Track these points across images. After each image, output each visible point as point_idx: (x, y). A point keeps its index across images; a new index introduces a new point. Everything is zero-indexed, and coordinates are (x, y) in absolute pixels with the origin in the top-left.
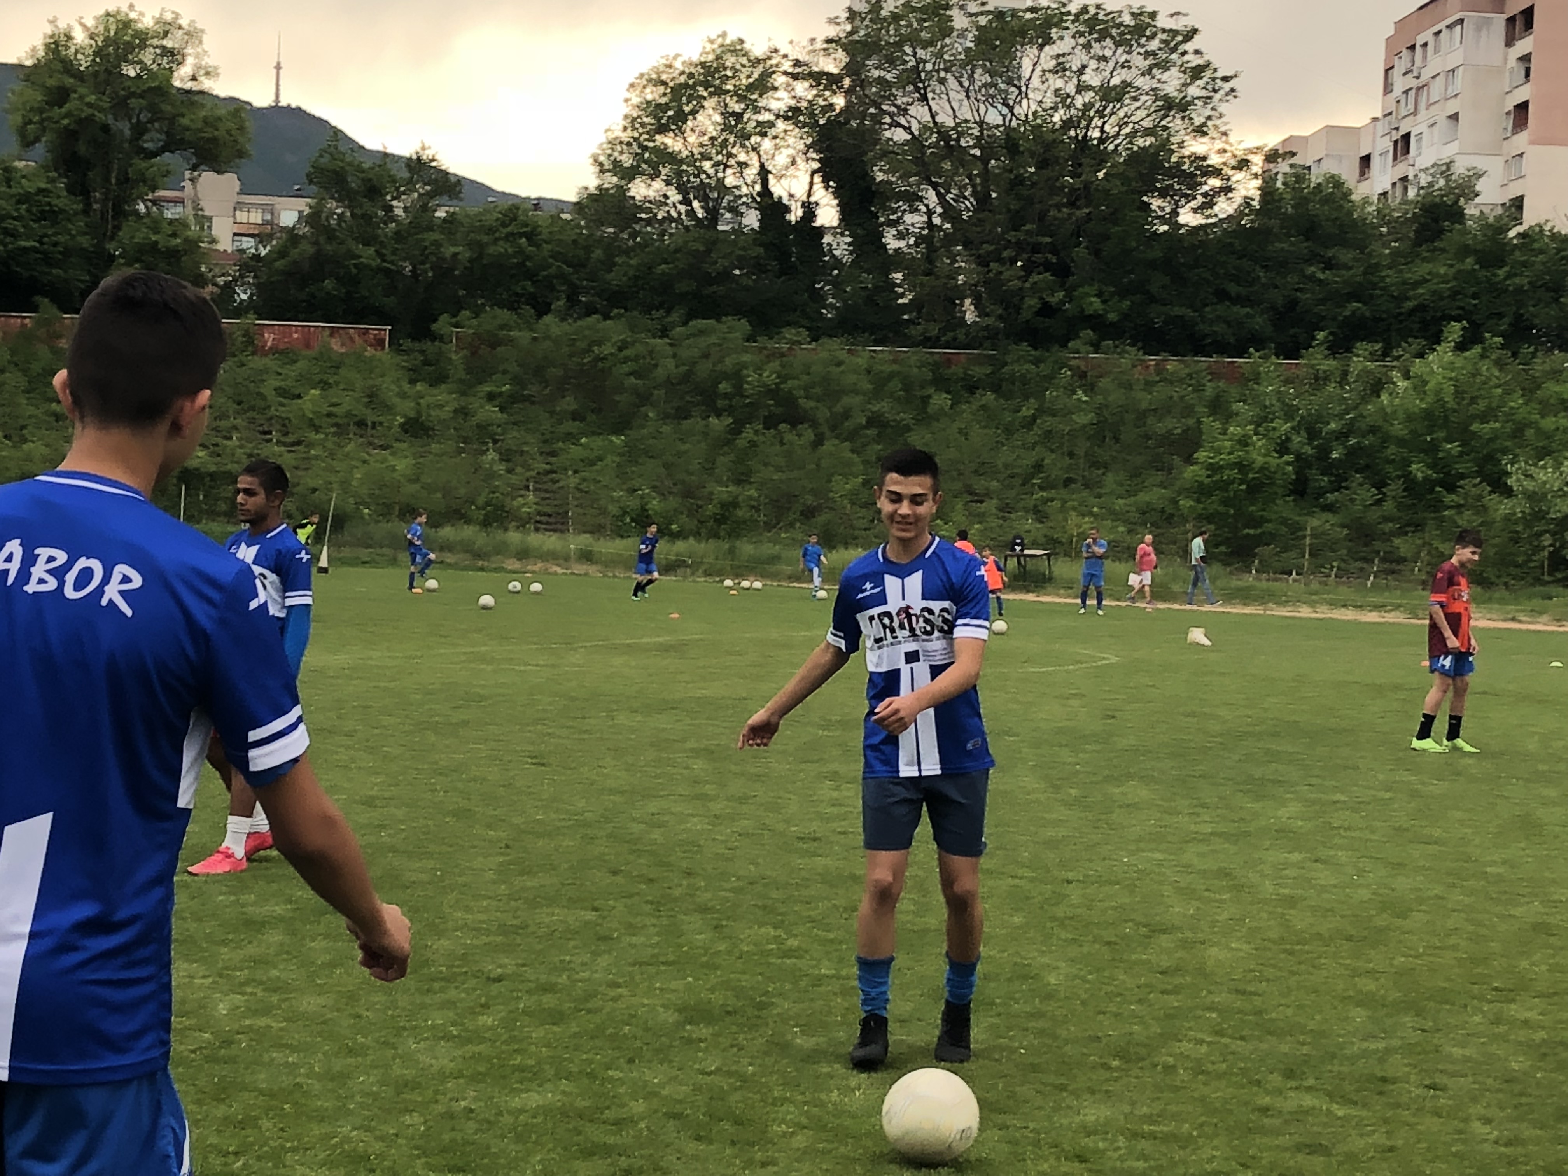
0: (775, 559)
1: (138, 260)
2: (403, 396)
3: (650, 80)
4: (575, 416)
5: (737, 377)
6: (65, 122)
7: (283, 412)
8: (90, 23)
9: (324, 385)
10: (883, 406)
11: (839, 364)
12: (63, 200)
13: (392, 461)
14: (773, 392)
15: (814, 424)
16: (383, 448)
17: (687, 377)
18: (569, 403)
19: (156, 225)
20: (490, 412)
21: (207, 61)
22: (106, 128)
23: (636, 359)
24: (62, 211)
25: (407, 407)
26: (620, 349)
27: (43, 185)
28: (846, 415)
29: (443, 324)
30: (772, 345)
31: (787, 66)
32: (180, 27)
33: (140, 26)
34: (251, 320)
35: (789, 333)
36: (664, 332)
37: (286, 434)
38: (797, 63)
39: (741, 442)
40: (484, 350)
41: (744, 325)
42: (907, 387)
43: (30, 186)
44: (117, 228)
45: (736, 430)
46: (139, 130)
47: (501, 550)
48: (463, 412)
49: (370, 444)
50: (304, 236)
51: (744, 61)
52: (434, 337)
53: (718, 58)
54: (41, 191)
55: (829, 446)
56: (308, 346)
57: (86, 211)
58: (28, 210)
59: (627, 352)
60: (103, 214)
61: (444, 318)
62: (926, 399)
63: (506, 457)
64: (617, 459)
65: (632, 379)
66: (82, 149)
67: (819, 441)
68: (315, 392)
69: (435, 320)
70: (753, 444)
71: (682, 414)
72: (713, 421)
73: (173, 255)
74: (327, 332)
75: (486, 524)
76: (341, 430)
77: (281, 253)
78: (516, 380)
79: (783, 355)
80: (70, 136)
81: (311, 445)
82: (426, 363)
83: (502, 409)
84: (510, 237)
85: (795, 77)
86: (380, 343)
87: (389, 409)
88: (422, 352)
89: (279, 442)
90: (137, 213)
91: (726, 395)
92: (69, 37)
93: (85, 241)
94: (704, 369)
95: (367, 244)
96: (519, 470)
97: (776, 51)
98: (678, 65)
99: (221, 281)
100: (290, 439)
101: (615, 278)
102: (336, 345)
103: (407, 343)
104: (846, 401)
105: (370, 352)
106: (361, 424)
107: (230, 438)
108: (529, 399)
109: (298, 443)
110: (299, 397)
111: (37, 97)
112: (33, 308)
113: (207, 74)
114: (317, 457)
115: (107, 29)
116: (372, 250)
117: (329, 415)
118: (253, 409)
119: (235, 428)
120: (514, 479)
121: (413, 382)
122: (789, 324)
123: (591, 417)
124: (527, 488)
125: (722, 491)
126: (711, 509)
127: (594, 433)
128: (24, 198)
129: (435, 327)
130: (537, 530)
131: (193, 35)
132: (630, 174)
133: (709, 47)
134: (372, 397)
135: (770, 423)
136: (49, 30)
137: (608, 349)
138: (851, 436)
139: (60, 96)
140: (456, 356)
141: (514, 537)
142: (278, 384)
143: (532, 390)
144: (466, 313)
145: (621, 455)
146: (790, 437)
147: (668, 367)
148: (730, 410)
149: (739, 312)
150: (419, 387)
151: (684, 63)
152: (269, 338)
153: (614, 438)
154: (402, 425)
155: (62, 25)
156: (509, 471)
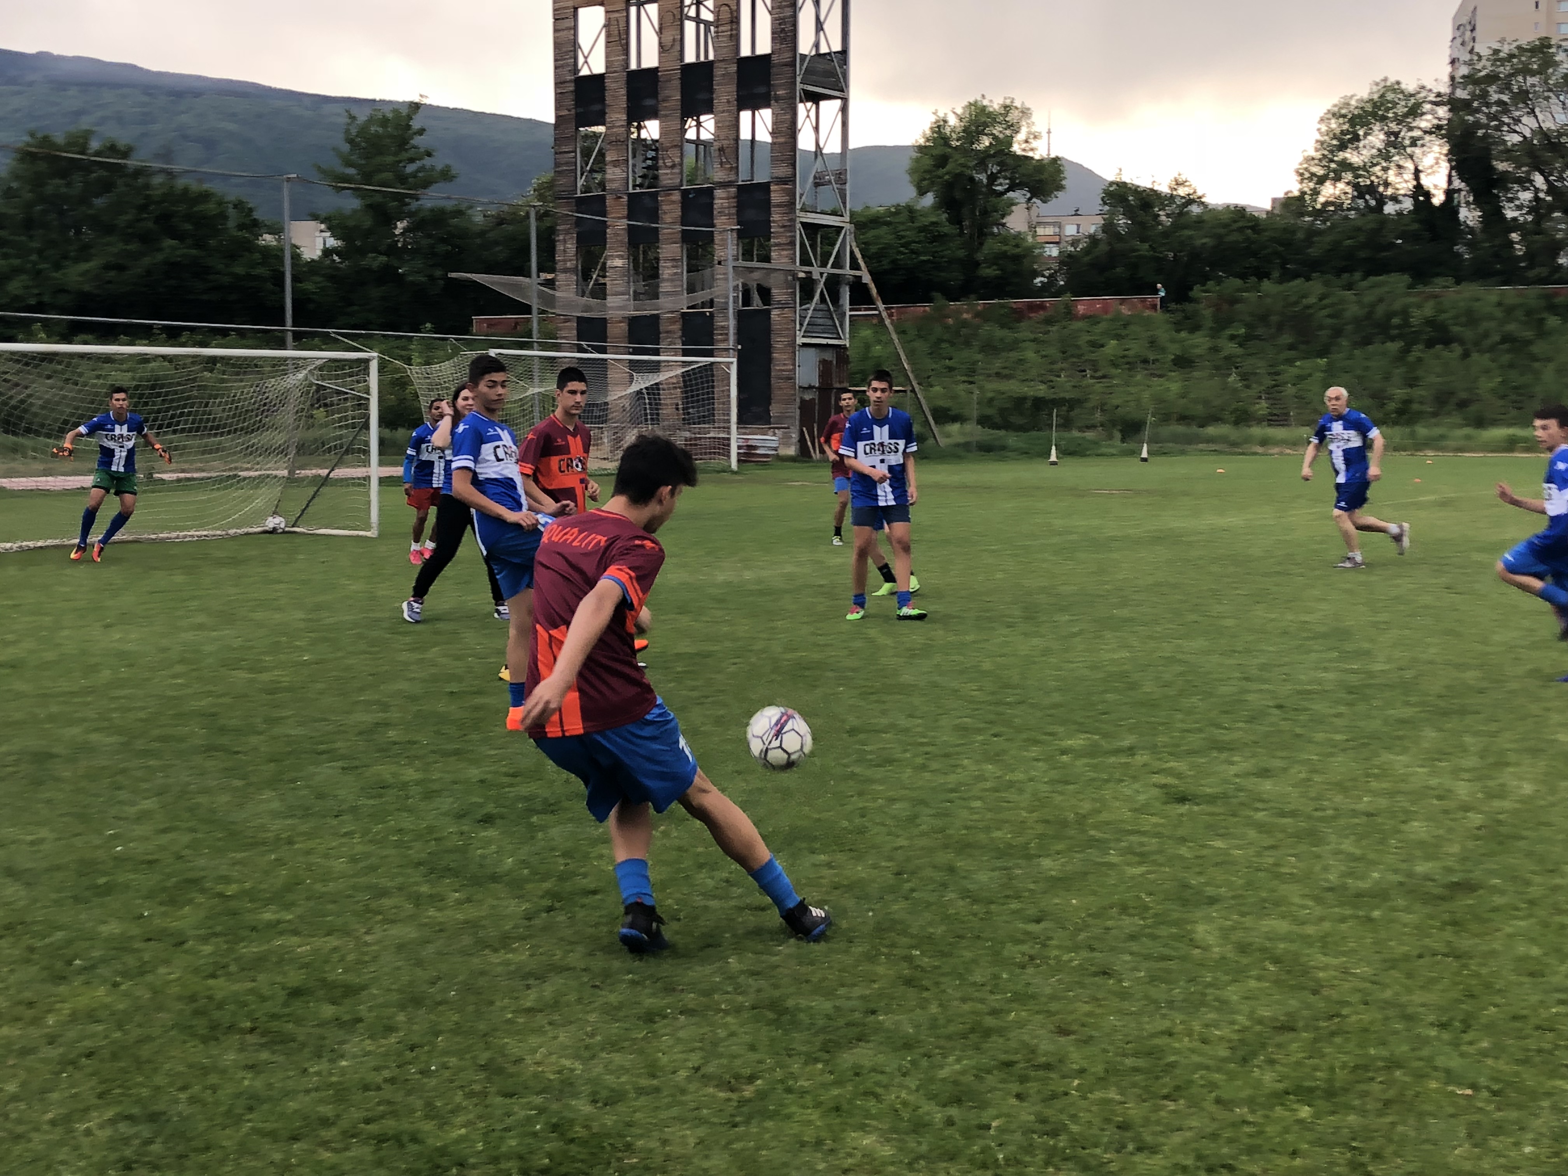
0: (1442, 437)
1: (995, 264)
2: (1173, 341)
3: (1334, 115)
4: (1291, 347)
5: (1405, 313)
6: (947, 177)
7: (1093, 356)
8: (959, 111)
9: (1118, 337)
10: (1511, 327)
11: (1478, 300)
12: (947, 229)
13: (1168, 384)
14: (1430, 322)
15: (1461, 342)
16: (1160, 376)
17: (1369, 315)
18: (1287, 338)
19: (1005, 241)
20: (1231, 348)
21: (1034, 129)
22: (972, 179)
23: (1332, 305)
24: (946, 235)
25: (1174, 349)
26: (1321, 299)
27: (934, 219)
28: (1486, 335)
29: (1197, 292)
30: (1428, 289)
31: (1432, 98)
32: (1016, 108)
33: (991, 110)
34: (1067, 297)
35: (1440, 281)
36: (1349, 287)
37: (1096, 371)
38: (1439, 95)
39: (1411, 358)
40: (1225, 307)
41: (1406, 278)
42: (1529, 313)
43: (926, 221)
44: (981, 244)
45: (1406, 351)
46: (993, 178)
47: (1248, 440)
48: (1215, 350)
49: (1152, 375)
50: (1101, 240)
51: (1401, 96)
52: (1191, 300)
53: (1382, 96)
54: (933, 223)
55: (1475, 356)
56: (1106, 313)
57: (961, 234)
58: (926, 237)
59: (1326, 302)
60: (971, 236)
61: (1197, 288)
62: (1542, 321)
63: (1244, 377)
64: (1322, 375)
65: (1329, 321)
66: (958, 195)
67: (1466, 355)
68: (1113, 342)
69: (1191, 289)
70: (1420, 360)
71: (1366, 341)
72: (1389, 344)
73: (1017, 259)
74: (1118, 302)
75: (1237, 423)
76: (1131, 366)
77: (1087, 251)
78: (1248, 326)
79: (1436, 297)
80: (949, 187)
81: (1112, 377)
82: (1187, 318)
83: (1241, 345)
84: (1241, 230)
85: (1436, 104)
86: (1154, 307)
87: (1163, 350)
88: (1183, 311)
89: (1092, 377)
90: (993, 234)
91: (1398, 327)
92: (945, 121)
93: (961, 253)
94: (1380, 310)
95: (1143, 240)
96: (1254, 386)
97: (1423, 87)
98: (1353, 103)
99: (1047, 273)
100: (1099, 374)
101: (1313, 252)
102: (1125, 310)
103: (1173, 306)
104: (1485, 325)
105: (1147, 313)
106: (1145, 361)
107: (1059, 376)
108: (1258, 338)
109: (1104, 377)
110: (1102, 346)
111: (928, 162)
112: (930, 300)
113: (1035, 137)
114: (1117, 385)
115: (971, 115)
116: (1146, 246)
117: (1124, 357)
118: (1073, 356)
119: (1062, 369)
120: (1250, 392)
121: (1178, 331)
122: (1438, 275)
123: (1303, 347)
124: (1260, 398)
125: (1400, 393)
126: (1392, 406)
127: (1304, 358)
128: (922, 229)
129: (1192, 294)
130: (1270, 425)
131: (1025, 112)
132: (1321, 180)
133: (1375, 88)
134: (1153, 343)
135: (1430, 344)
136: (933, 118)
137: (1312, 300)
138: (1492, 349)
139: (942, 161)
140: (1207, 313)
141: (1257, 431)
142: (1089, 338)
143: (1260, 331)
144: (1210, 284)
145: (1325, 371)
146: (1446, 353)
147: (1353, 310)
148: (1399, 337)
149: (1401, 269)
150: (1183, 334)
151: (1357, 101)
152: (1081, 309)
153: (1319, 360)
154: (1173, 360)
155: (941, 115)
156: (1248, 387)
